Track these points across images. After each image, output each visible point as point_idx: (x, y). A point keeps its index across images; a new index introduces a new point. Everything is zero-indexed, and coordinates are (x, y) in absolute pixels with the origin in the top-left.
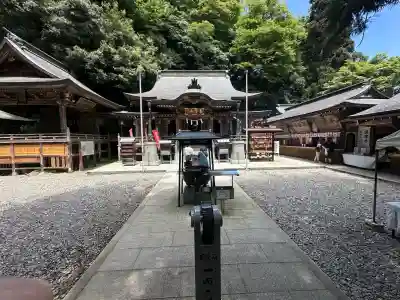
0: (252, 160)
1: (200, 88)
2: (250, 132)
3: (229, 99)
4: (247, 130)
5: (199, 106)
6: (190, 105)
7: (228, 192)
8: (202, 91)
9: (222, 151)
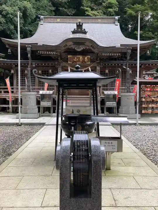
0: (142, 115)
1: (85, 33)
2: (141, 83)
3: (118, 45)
4: (138, 80)
5: (84, 53)
6: (74, 53)
7: (115, 143)
8: (87, 36)
9: (109, 104)
